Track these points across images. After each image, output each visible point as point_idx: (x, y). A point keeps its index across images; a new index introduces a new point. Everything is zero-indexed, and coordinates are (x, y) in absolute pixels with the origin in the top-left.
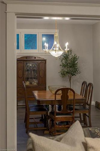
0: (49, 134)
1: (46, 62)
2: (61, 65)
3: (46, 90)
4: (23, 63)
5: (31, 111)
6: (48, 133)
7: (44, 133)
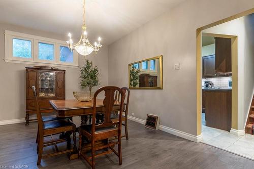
0: (78, 158)
1: (65, 72)
2: (80, 77)
3: (64, 99)
4: (37, 72)
5: (46, 127)
6: (77, 156)
7: (71, 158)
